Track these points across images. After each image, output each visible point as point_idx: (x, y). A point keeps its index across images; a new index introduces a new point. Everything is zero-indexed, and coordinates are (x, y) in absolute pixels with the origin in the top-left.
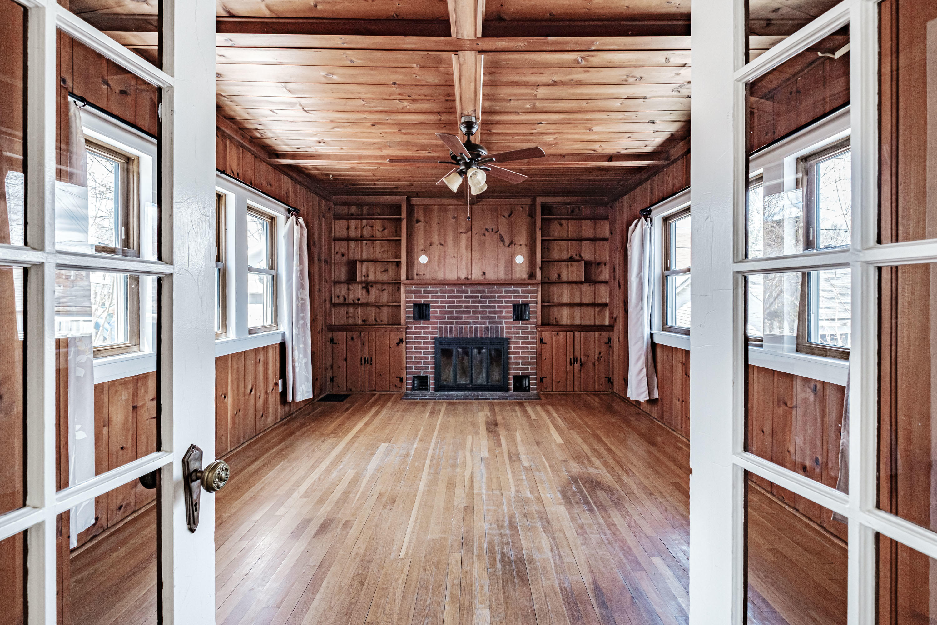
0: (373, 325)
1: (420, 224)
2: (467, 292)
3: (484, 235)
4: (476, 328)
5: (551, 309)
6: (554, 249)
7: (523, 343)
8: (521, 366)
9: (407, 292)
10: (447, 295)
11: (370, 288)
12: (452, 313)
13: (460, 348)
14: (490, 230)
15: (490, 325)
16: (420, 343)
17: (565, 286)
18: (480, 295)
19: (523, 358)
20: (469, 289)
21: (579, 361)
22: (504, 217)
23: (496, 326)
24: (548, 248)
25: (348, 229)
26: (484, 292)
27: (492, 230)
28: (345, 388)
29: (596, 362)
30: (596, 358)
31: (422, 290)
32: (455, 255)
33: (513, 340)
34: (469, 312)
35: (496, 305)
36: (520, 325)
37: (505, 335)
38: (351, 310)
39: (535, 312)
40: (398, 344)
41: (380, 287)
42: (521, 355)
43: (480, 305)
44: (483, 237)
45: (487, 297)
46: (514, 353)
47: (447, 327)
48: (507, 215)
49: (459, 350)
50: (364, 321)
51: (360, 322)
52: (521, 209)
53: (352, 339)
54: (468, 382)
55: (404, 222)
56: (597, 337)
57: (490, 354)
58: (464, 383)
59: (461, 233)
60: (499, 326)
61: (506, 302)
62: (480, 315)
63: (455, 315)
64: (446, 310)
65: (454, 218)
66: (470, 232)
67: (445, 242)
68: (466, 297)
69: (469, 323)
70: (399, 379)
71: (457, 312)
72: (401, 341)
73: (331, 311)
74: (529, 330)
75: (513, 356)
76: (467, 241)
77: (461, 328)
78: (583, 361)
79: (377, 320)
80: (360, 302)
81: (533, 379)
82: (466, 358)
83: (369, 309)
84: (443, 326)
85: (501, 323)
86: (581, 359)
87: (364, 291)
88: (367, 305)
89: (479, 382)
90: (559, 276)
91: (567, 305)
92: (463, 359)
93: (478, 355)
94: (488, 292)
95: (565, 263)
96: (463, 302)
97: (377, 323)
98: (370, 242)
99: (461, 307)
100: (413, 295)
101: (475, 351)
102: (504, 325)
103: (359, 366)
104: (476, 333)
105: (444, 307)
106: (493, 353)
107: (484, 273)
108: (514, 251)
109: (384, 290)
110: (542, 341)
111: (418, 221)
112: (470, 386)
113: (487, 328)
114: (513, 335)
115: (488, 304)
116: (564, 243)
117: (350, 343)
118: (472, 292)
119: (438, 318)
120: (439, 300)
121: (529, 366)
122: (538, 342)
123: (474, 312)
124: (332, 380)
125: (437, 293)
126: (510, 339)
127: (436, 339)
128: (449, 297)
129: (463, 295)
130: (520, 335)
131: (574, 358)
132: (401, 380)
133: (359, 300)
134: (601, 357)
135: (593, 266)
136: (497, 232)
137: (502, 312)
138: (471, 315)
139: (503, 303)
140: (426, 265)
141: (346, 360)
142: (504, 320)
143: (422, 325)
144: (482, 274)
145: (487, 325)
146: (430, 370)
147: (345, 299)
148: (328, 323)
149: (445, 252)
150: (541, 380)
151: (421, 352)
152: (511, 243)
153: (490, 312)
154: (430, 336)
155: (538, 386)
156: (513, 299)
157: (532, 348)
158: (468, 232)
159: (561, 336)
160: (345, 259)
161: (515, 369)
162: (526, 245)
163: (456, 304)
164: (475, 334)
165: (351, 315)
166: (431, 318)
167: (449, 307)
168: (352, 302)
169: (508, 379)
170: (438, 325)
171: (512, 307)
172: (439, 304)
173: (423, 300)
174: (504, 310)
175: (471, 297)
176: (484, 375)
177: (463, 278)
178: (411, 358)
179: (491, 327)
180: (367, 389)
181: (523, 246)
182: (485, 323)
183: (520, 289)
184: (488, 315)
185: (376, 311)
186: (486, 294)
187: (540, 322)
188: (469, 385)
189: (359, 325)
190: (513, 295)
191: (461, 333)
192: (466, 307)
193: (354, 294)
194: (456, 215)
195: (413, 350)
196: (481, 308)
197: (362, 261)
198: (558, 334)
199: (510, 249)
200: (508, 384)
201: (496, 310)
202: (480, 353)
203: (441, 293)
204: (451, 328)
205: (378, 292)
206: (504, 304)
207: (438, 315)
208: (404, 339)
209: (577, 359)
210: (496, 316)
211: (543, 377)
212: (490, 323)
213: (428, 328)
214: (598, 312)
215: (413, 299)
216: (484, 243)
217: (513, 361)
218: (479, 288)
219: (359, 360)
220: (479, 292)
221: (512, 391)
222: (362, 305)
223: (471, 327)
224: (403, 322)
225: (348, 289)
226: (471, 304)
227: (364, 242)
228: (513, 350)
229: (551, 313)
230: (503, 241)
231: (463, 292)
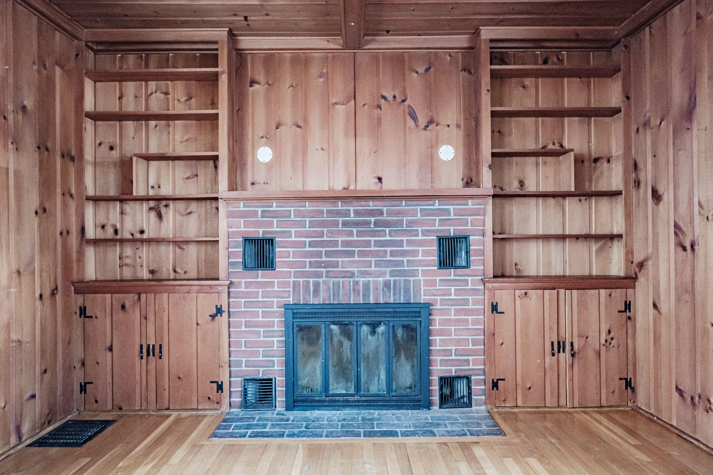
0: (169, 280)
1: (256, 86)
2: (347, 214)
3: (379, 107)
4: (366, 286)
5: (508, 245)
6: (510, 134)
7: (457, 312)
8: (454, 357)
9: (230, 215)
10: (307, 220)
11: (163, 210)
12: (319, 254)
13: (334, 323)
14: (390, 98)
15: (392, 279)
16: (256, 314)
17: (532, 201)
18: (373, 219)
19: (458, 342)
20: (352, 209)
21: (568, 347)
22: (417, 72)
23: (405, 281)
24: (499, 132)
25: (120, 98)
26: (381, 213)
27: (394, 97)
28: (109, 407)
29: (603, 349)
30: (603, 341)
31: (260, 210)
32: (325, 146)
33: (438, 307)
34: (351, 254)
35: (404, 239)
36: (452, 277)
37: (423, 297)
38: (128, 251)
39: (482, 253)
40: (213, 317)
41: (182, 205)
42: (453, 337)
43: (373, 239)
44: (377, 112)
45: (387, 224)
46: (441, 333)
47: (308, 282)
48: (421, 70)
49: (333, 327)
50: (152, 272)
51: (145, 275)
52: (448, 58)
53: (123, 307)
54: (352, 391)
55: (224, 80)
56: (603, 300)
57: (395, 335)
58: (344, 392)
59: (336, 104)
60: (411, 279)
61: (425, 233)
62: (373, 259)
63: (324, 259)
64: (307, 249)
65: (321, 76)
66: (353, 102)
67: (306, 121)
68: (345, 224)
69: (352, 275)
70: (215, 385)
71: (328, 254)
72: (219, 311)
73: (81, 254)
74: (470, 287)
75: (438, 338)
76: (348, 120)
77: (336, 285)
78: (576, 347)
79: (178, 270)
80: (145, 236)
81: (478, 383)
82: (347, 344)
83: (163, 248)
84: (301, 280)
85: (414, 273)
86: (572, 344)
87: (153, 214)
88: (158, 241)
89: (374, 389)
90: (522, 183)
91: (537, 237)
92: (341, 344)
93: (370, 337)
94: (389, 214)
95: (533, 159)
96: (339, 233)
97: (178, 277)
98: (163, 123)
99: (335, 244)
100: (242, 220)
101: (365, 329)
102: (421, 278)
103: (137, 359)
104: (366, 295)
105: (303, 244)
106: (400, 332)
107: (380, 179)
108: (437, 138)
109: (190, 213)
110: (494, 308)
111: (253, 82)
112: (356, 398)
113: (387, 285)
114: (439, 298)
115: (388, 238)
116: (529, 121)
117: (120, 315)
118: (357, 213)
119: (291, 265)
120: (293, 230)
121: (471, 358)
122: (488, 309)
123: (361, 254)
124: (83, 388)
125: (290, 216)
126: (432, 305)
127: (287, 307)
128: (312, 224)
129: (341, 220)
130: (453, 297)
131: (559, 343)
132: (220, 388)
133: (142, 232)
134: (612, 339)
135: (586, 164)
136: (404, 101)
137: (415, 253)
138: (356, 258)
139: (417, 235)
140: (269, 166)
141: (111, 349)
142: (420, 269)
143: (260, 280)
144: (377, 180)
145: (388, 278)
146: (276, 368)
147: (116, 232)
148: (75, 277)
149: (305, 140)
150: (495, 385)
151: (258, 333)
152: (431, 122)
153: (392, 253)
154: (275, 300)
155: (489, 397)
156: (437, 227)
157: (475, 322)
158: (349, 101)
159: (534, 298)
160: (115, 154)
161: (443, 362)
162: (458, 126)
163: (325, 239)
164: (364, 295)
165: (128, 261)
166: (278, 265)
167: (311, 244)
168: (131, 237)
169: (430, 383)
170: (292, 280)
171: (436, 243)
172: (293, 239)
173: (261, 230)
174: (420, 249)
175: (356, 224)
176: (383, 376)
177: (340, 188)
178: (239, 344)
179: (395, 282)
180: (153, 406)
181: (453, 128)
182: (383, 274)
183: (452, 208)
184: (389, 258)
185: (175, 252)
186: (385, 217)
187: (490, 273)
188: (352, 395)
189: (142, 280)
190: (437, 218)
191: (336, 294)
192: (346, 244)
193: (134, 221)
194: (325, 71)
195: (243, 329)
196: (375, 246)
197: (148, 158)
198: (526, 294)
199: (427, 133)
200: (429, 393)
201: (405, 248)
202: (373, 332)
203: (295, 216)
204: (317, 285)
205: (178, 217)
206: (420, 237)
207: (291, 259)
208: (225, 308)
209: (564, 343)
210: (405, 259)
211: (498, 380)
212: (392, 274)
213: (271, 284)
214: (597, 252)
215: (242, 229)
216: (379, 120)
217: (438, 348)
218: (371, 205)
219: (137, 348)
220: (372, 213)
221: (436, 408)
222: (149, 241)
223: (357, 283)
224: (222, 274)
225: (122, 213)
226: (355, 238)
227: (153, 123)
228: (437, 327)
229: (508, 254)
230: (414, 118)
231: (339, 213)
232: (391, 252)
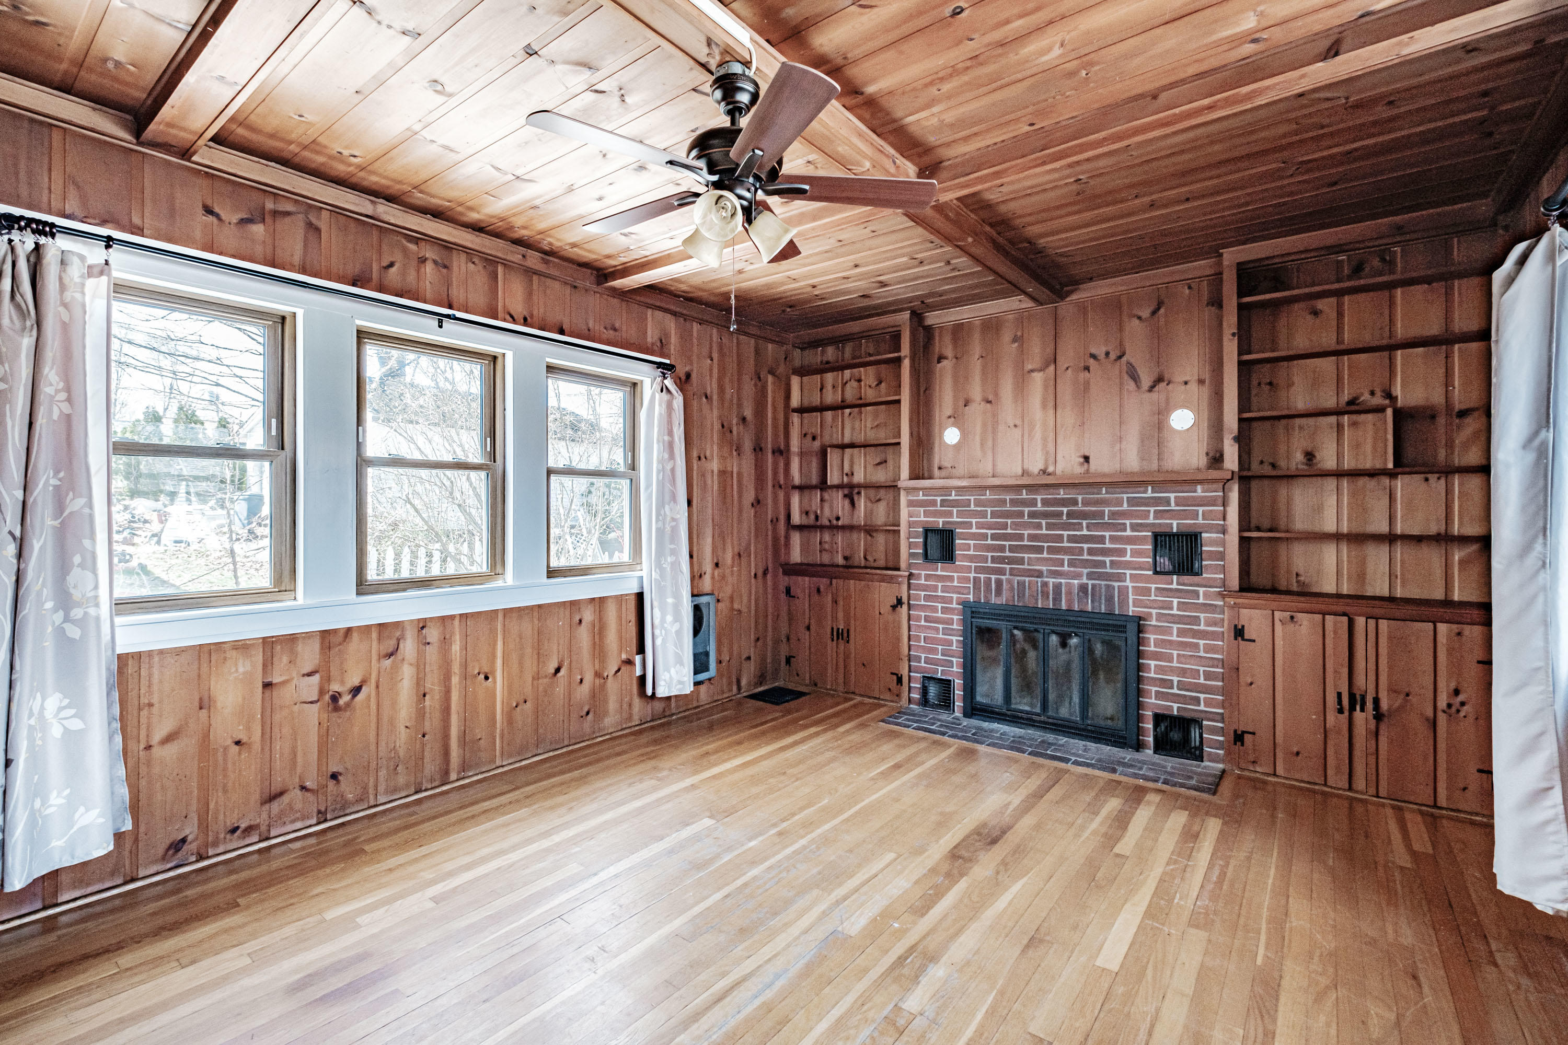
0: (860, 567)
1: (945, 363)
2: (1033, 503)
3: (1087, 369)
4: (1058, 587)
5: (1282, 548)
6: (1290, 385)
7: (1181, 633)
8: (1175, 691)
9: (911, 504)
10: (989, 510)
11: (856, 497)
12: (1002, 549)
13: (1016, 628)
14: (1102, 356)
15: (1090, 582)
16: (935, 609)
17: (1331, 483)
18: (1065, 510)
19: (1183, 672)
20: (1039, 498)
21: (1369, 705)
22: (1139, 318)
23: (1108, 586)
24: (1270, 384)
25: (821, 390)
26: (1075, 502)
27: (1107, 354)
28: (807, 682)
29: (1442, 719)
30: (1442, 703)
31: (939, 499)
32: (1018, 422)
33: (1154, 623)
34: (1039, 550)
35: (1107, 534)
36: (1174, 586)
37: (1131, 608)
38: (827, 537)
39: (1221, 556)
40: (894, 607)
41: (872, 492)
42: (1175, 664)
43: (1066, 533)
44: (1083, 375)
45: (1084, 515)
46: (1156, 656)
47: (990, 579)
48: (1145, 313)
49: (1016, 632)
50: (846, 558)
51: (840, 560)
52: (1187, 291)
53: (819, 591)
54: (1038, 710)
55: (906, 363)
56: (1442, 639)
57: (1091, 651)
58: (1027, 708)
59: (1032, 371)
60: (1116, 584)
61: (1134, 527)
62: (1066, 558)
63: (1008, 554)
64: (989, 542)
65: (1015, 340)
66: (1052, 368)
67: (996, 395)
68: (1032, 515)
69: (1039, 574)
70: (895, 677)
71: (1012, 549)
72: (899, 602)
73: (787, 538)
74: (1201, 601)
75: (1153, 663)
76: (1046, 387)
77: (1021, 584)
78: (1384, 705)
79: (868, 557)
80: (840, 523)
81: (1214, 731)
82: (1032, 655)
83: (855, 535)
84: (982, 576)
85: (1120, 578)
86: (1376, 701)
87: (847, 502)
88: (851, 528)
89: (1064, 712)
90: (1310, 456)
91: (1337, 537)
92: (1024, 652)
93: (1060, 650)
94: (1086, 503)
95: (1333, 419)
96: (1026, 526)
97: (868, 564)
98: (856, 410)
99: (1020, 537)
100: (922, 510)
101: (1054, 639)
102: (1128, 583)
103: (829, 641)
104: (1057, 599)
105: (985, 537)
106: (1098, 648)
107: (1087, 459)
108: (1167, 400)
109: (879, 500)
110: (1239, 633)
111: (940, 359)
112: (1042, 718)
113: (1083, 588)
114: (1154, 611)
115: (1085, 532)
116: (1327, 364)
117: (816, 598)
118: (1045, 502)
119: (971, 558)
120: (974, 521)
121: (1202, 696)
122: (1229, 635)
123: (1051, 550)
124: (788, 660)
125: (969, 506)
126: (1145, 620)
127: (965, 604)
128: (994, 515)
129: (1026, 510)
130: (1175, 612)
131: (1352, 696)
132: (900, 680)
133: (838, 519)
134: (1463, 704)
135: (1441, 420)
136: (1120, 357)
137: (1122, 552)
138: (1045, 555)
139: (1125, 530)
140: (957, 447)
141: (808, 628)
142: (1128, 572)
143: (939, 573)
144: (1082, 460)
145: (1085, 581)
146: (955, 669)
147: (817, 518)
148: (783, 558)
149: (995, 415)
150: (1239, 738)
151: (937, 629)
152: (1160, 379)
153: (1091, 552)
154: (955, 596)
155: (1228, 753)
156: (1151, 520)
157: (1208, 649)
158: (1047, 366)
159: (1305, 623)
160: (817, 444)
161: (1159, 695)
162: (1201, 382)
163: (1009, 531)
164: (1054, 599)
165: (827, 546)
166: (958, 558)
167: (994, 537)
168: (828, 523)
169: (1140, 718)
170: (972, 575)
171: (1150, 540)
172: (974, 530)
173: (941, 520)
174: (1129, 547)
175: (1045, 515)
176: (1076, 699)
177: (1036, 471)
178: (918, 639)
179: (1094, 586)
180: (841, 688)
181: (1193, 386)
182: (1078, 576)
183: (1172, 496)
184: (1086, 557)
185: (865, 541)
186: (1080, 507)
187: (1234, 583)
188: (1038, 715)
189: (838, 566)
190: (1152, 509)
191: (1021, 595)
192: (1032, 538)
193: (831, 508)
194: (1019, 334)
195: (923, 623)
196: (1069, 541)
197: (843, 447)
198: (1292, 618)
199: (1154, 396)
200: (1140, 731)
201: (1108, 545)
202: (1064, 645)
203: (976, 505)
204: (999, 583)
205: (869, 504)
206: (1129, 533)
207: (971, 553)
208: (905, 599)
209: (1363, 698)
210: (1108, 560)
211: (1243, 732)
212: (1090, 576)
213: (951, 579)
214: (1461, 562)
215: (922, 519)
216: (1087, 386)
217: (1152, 675)
218: (1062, 494)
219: (829, 631)
220: (1063, 502)
221: (1150, 752)
222: (843, 528)
223: (1045, 584)
224: (903, 565)
225: (822, 500)
226: (1044, 532)
227: (847, 411)
228: (1152, 648)
229: (1283, 558)
230: (1135, 377)
231: (1024, 503)
232: (1089, 549)
